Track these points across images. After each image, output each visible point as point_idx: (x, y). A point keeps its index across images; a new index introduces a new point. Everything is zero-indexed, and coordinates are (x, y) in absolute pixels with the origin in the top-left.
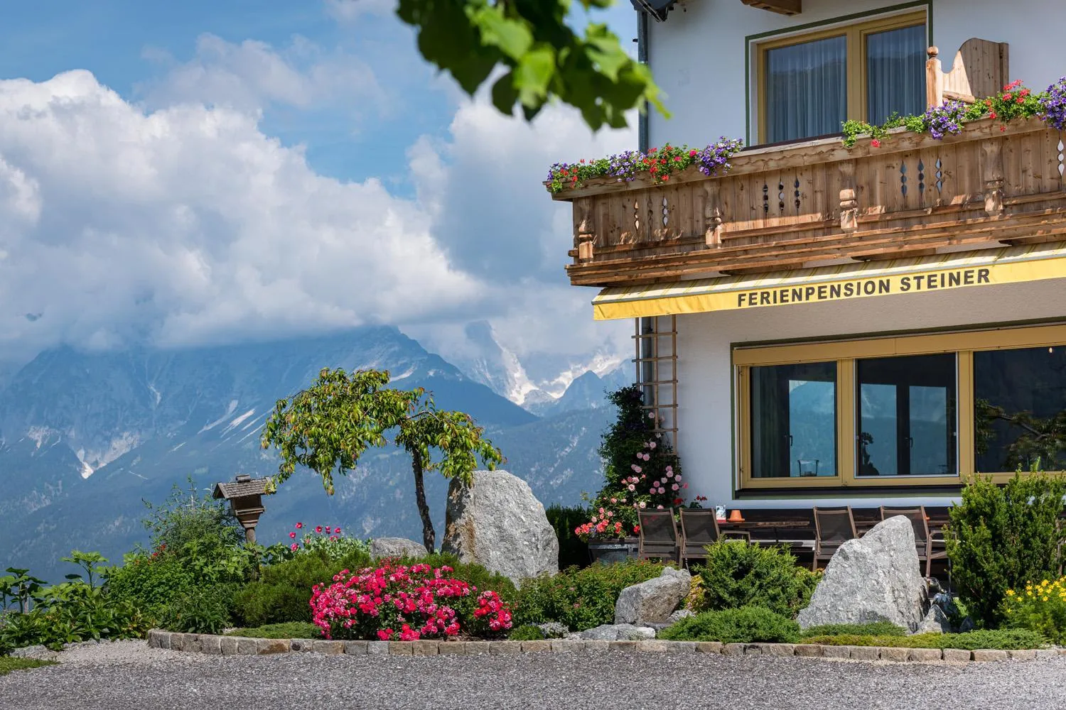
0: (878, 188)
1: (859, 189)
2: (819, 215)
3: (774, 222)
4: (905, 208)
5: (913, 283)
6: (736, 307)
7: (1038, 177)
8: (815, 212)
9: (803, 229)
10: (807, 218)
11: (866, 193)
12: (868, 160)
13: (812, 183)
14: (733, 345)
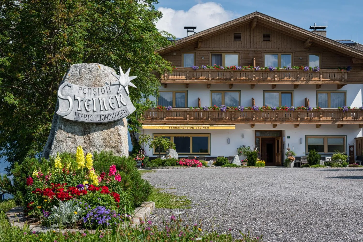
0: (192, 115)
1: (189, 115)
2: (183, 118)
3: (175, 118)
4: (196, 118)
5: (198, 128)
6: (169, 128)
7: (215, 116)
8: (182, 117)
9: (180, 119)
10: (181, 118)
11: (190, 115)
12: (191, 112)
13: (182, 113)
14: (153, 133)
